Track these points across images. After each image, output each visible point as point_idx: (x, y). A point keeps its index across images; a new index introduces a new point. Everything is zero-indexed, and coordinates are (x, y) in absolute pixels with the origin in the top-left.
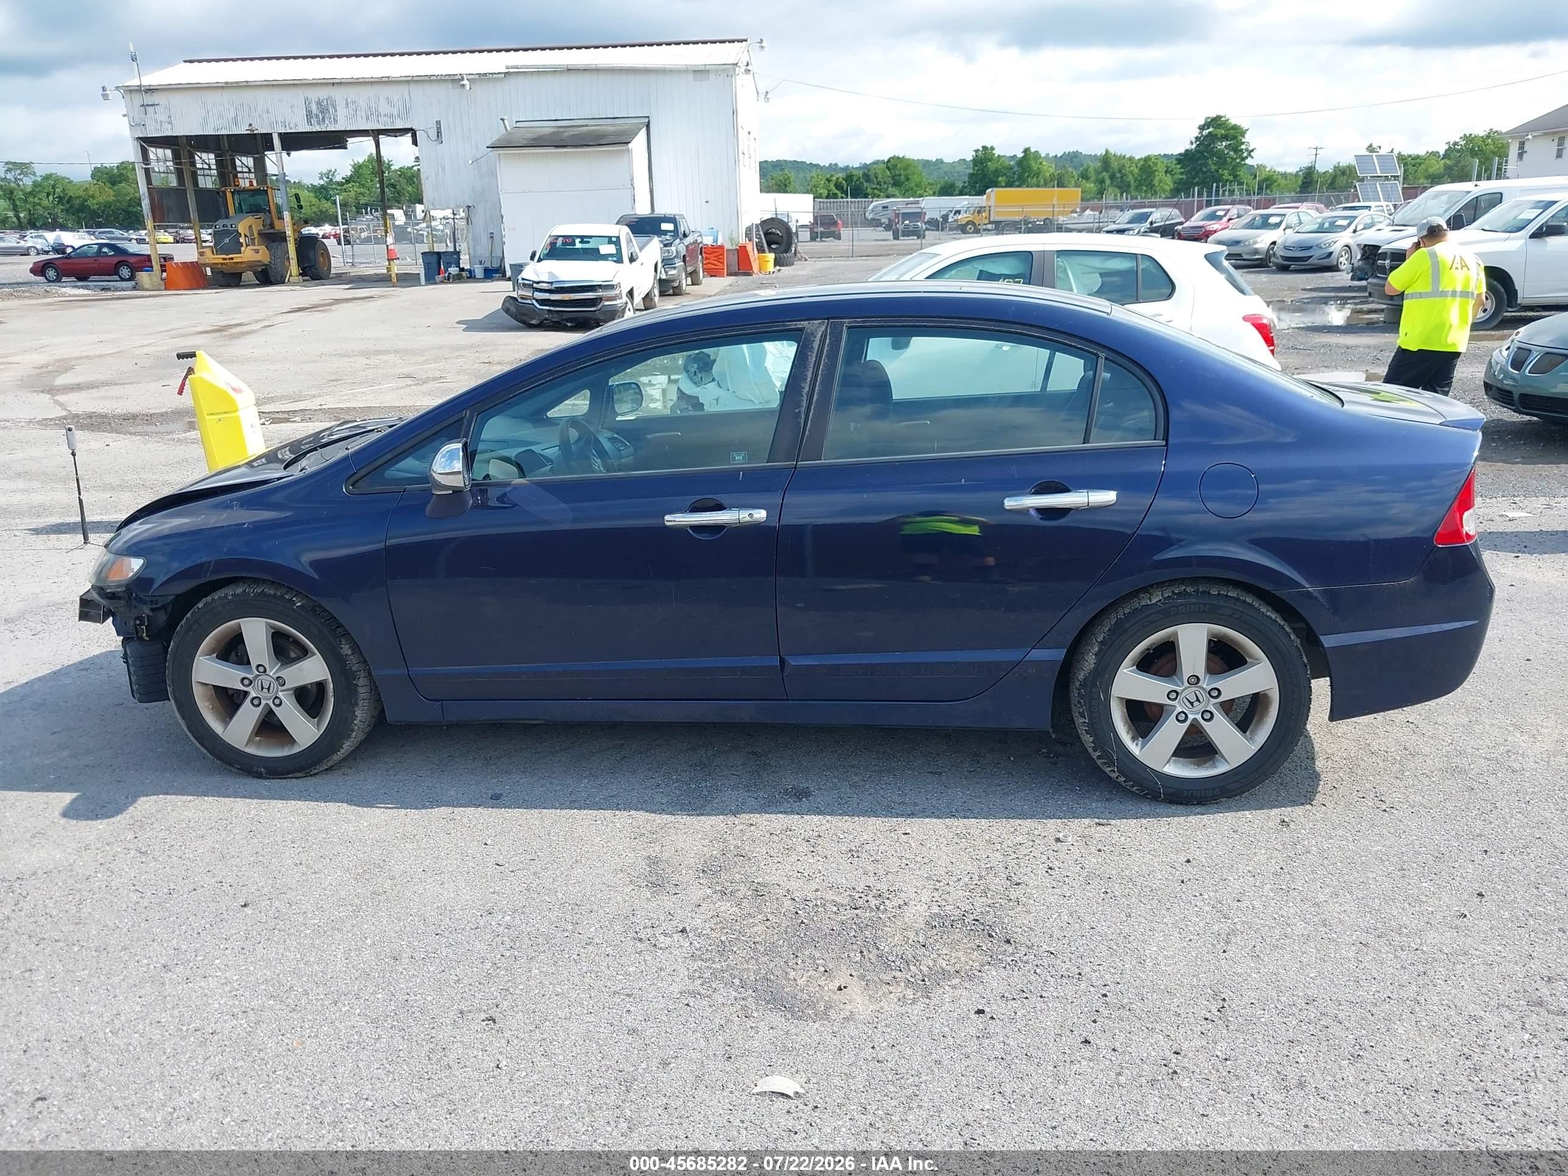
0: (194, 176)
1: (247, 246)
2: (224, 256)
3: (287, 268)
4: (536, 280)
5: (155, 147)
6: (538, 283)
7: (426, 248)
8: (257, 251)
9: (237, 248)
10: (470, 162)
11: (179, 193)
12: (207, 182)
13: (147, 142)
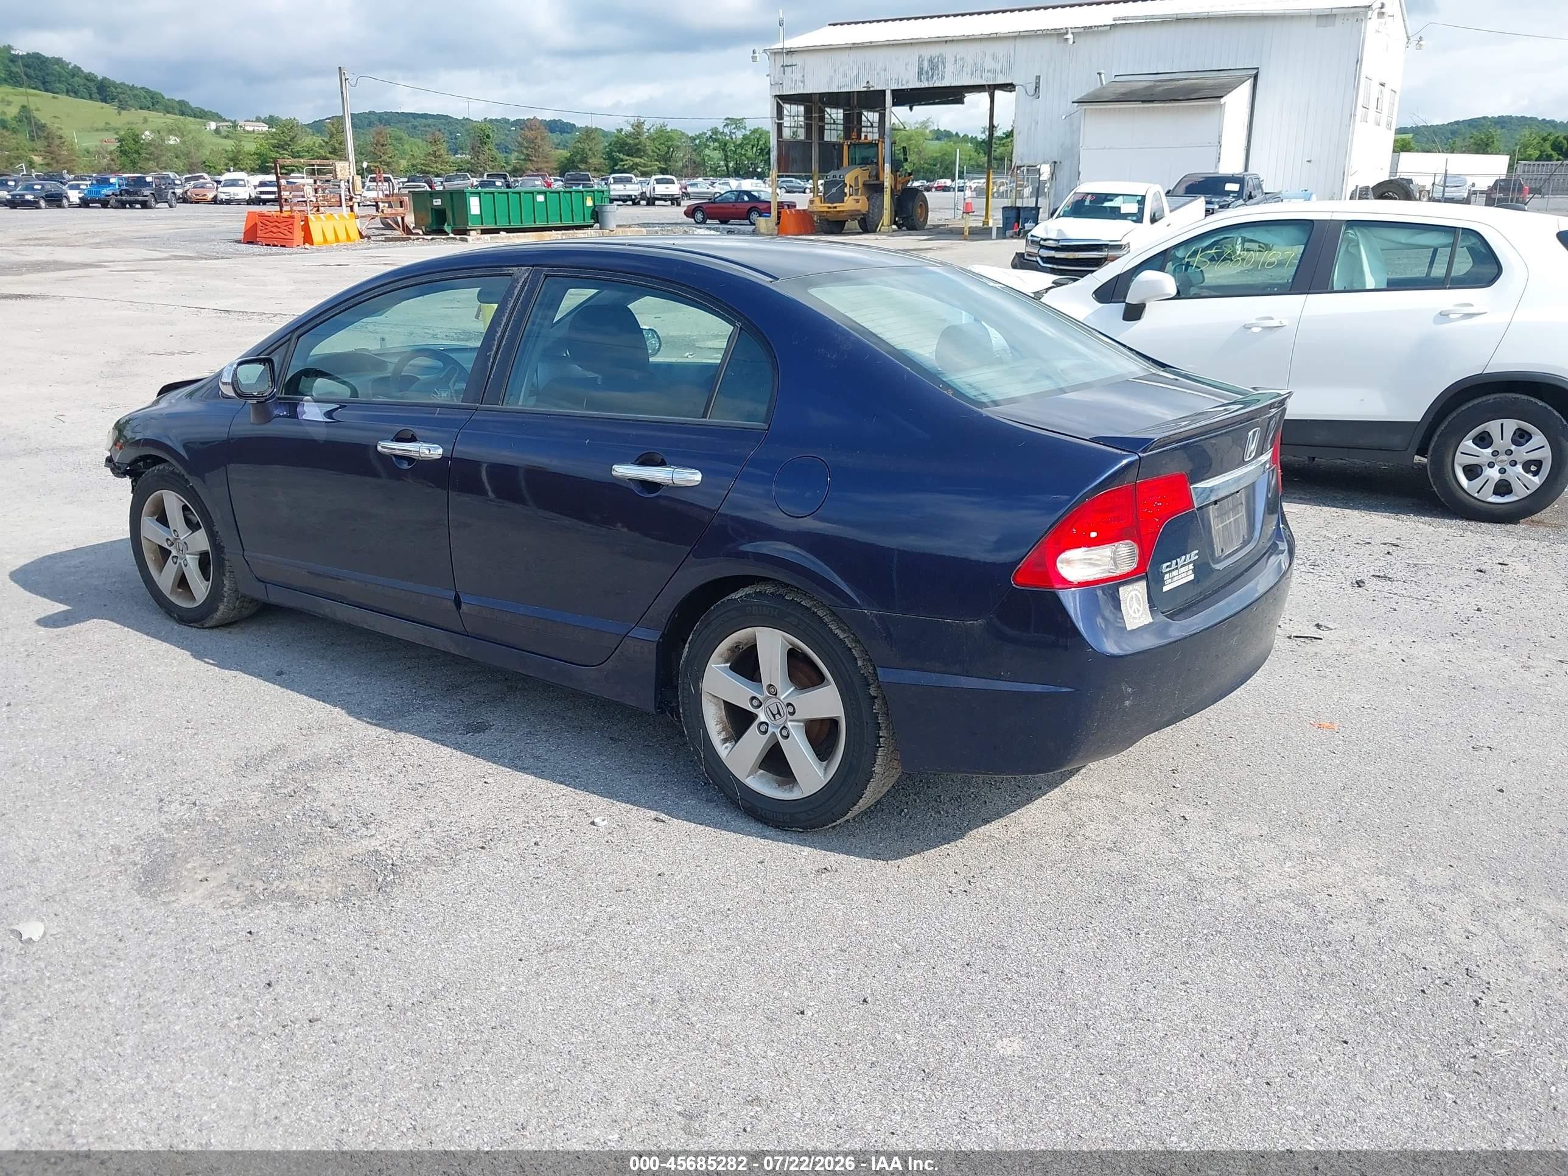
0: (822, 130)
1: (850, 195)
2: (829, 205)
3: (881, 216)
4: (1045, 236)
5: (791, 104)
6: (1045, 240)
7: (1007, 203)
8: (858, 201)
9: (840, 197)
10: (1063, 117)
11: (806, 145)
12: (830, 136)
13: (783, 99)
